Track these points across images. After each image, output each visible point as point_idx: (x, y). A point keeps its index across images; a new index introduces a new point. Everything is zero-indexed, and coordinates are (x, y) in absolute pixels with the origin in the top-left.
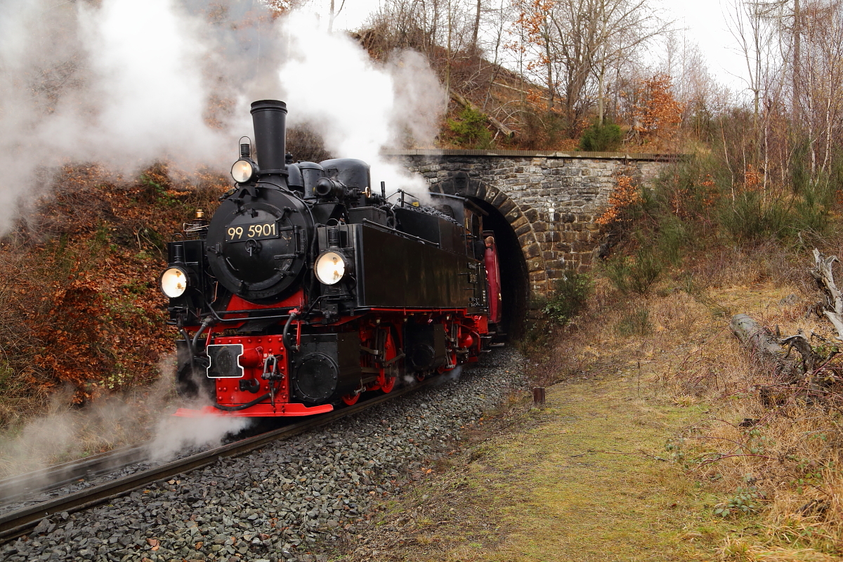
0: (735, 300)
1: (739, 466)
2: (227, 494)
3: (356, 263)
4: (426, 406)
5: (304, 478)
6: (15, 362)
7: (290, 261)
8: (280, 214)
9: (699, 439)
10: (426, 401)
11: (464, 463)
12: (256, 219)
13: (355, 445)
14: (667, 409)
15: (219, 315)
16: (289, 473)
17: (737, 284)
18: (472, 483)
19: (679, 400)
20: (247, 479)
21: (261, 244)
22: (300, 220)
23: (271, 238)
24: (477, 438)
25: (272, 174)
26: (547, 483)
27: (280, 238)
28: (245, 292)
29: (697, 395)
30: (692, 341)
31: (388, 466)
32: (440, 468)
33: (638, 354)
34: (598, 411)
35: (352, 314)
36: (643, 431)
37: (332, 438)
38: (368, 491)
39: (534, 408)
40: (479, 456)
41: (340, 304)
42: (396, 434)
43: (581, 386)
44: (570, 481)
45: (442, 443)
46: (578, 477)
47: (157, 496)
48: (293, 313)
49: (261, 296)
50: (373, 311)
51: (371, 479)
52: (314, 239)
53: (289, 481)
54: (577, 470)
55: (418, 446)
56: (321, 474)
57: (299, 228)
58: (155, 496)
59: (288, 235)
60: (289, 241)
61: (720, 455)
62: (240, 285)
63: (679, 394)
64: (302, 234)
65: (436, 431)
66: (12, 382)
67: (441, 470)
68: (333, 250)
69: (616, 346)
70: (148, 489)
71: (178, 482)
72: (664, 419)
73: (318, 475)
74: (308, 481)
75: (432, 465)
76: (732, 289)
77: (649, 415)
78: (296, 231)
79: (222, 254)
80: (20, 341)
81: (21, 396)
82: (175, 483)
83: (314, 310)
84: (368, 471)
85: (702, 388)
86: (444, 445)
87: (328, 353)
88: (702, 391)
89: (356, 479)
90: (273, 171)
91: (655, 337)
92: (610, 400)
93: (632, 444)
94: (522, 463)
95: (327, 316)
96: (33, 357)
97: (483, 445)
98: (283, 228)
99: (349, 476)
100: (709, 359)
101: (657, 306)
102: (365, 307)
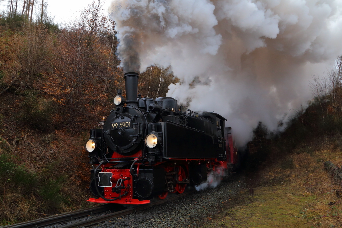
0: (326, 155)
1: (328, 221)
2: (137, 224)
3: (163, 139)
4: (209, 194)
5: (165, 220)
6: (69, 173)
7: (136, 138)
8: (133, 118)
9: (312, 209)
10: (210, 192)
11: (223, 216)
12: (123, 120)
13: (183, 208)
14: (300, 198)
15: (108, 160)
16: (160, 217)
17: (326, 150)
18: (226, 224)
19: (305, 194)
20: (145, 219)
21: (125, 131)
22: (141, 120)
23: (129, 128)
24: (228, 207)
25: (132, 102)
26: (254, 225)
27: (132, 128)
28: (118, 150)
29: (312, 192)
30: (309, 171)
31: (195, 216)
32: (214, 218)
33: (289, 176)
34: (274, 198)
35: (161, 161)
36: (291, 206)
37: (175, 205)
38: (188, 225)
39: (250, 196)
40: (229, 214)
41: (156, 157)
42: (198, 204)
43: (267, 188)
44: (263, 225)
45: (215, 208)
46: (266, 223)
47: (114, 223)
48: (136, 160)
49: (124, 152)
50: (170, 160)
51: (189, 221)
52: (146, 128)
53: (159, 220)
54: (266, 220)
55: (206, 209)
56: (171, 218)
57: (140, 124)
58: (113, 223)
59: (135, 127)
60: (136, 129)
61: (321, 216)
62: (116, 147)
63: (305, 192)
64: (141, 126)
65: (213, 204)
66: (68, 180)
67: (214, 219)
68: (153, 133)
69: (280, 173)
70: (111, 220)
71: (121, 219)
72: (299, 201)
73: (170, 219)
74: (166, 221)
75: (211, 217)
76: (324, 152)
77: (293, 200)
78: (138, 125)
79: (110, 135)
80: (71, 166)
81: (71, 185)
82: (120, 219)
83: (145, 158)
84: (188, 218)
85: (313, 190)
86: (216, 209)
87: (149, 178)
88: (314, 190)
89: (183, 221)
90: (131, 101)
91: (295, 169)
92: (279, 193)
93: (287, 211)
94: (245, 217)
95: (150, 162)
96: (75, 172)
97: (230, 210)
98: (134, 124)
99: (181, 219)
100: (316, 178)
101: (296, 158)
102: (167, 158)
